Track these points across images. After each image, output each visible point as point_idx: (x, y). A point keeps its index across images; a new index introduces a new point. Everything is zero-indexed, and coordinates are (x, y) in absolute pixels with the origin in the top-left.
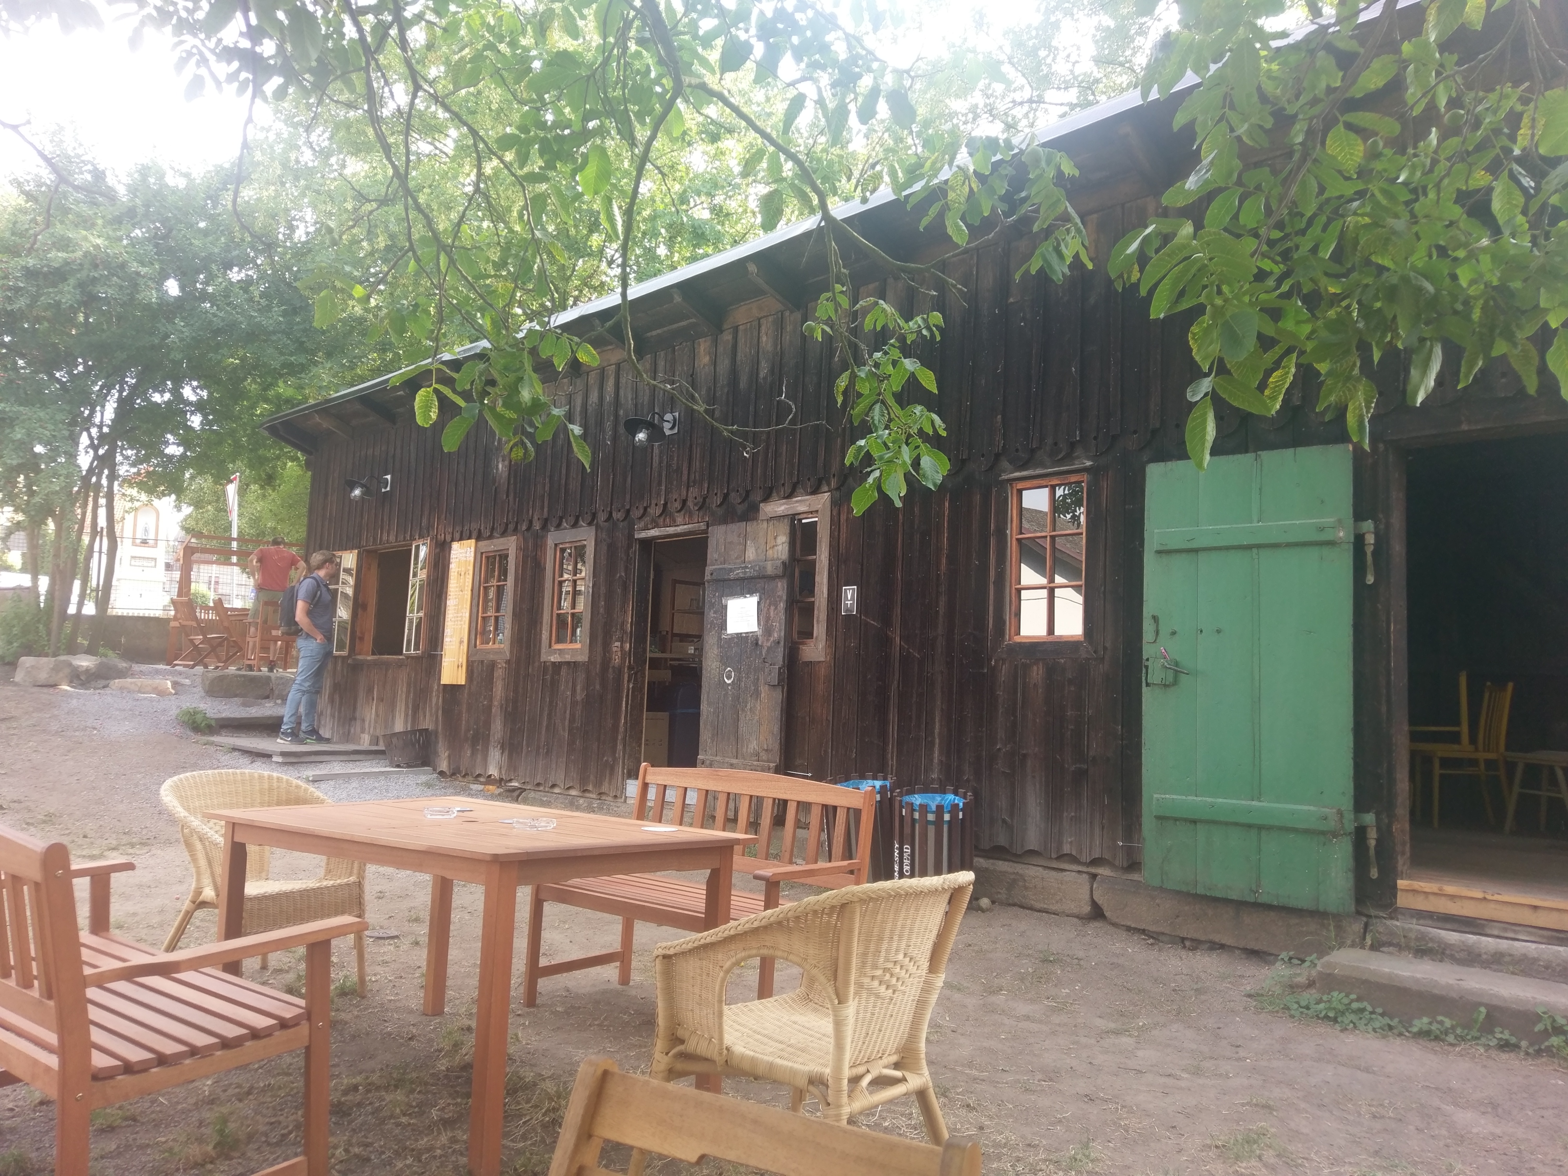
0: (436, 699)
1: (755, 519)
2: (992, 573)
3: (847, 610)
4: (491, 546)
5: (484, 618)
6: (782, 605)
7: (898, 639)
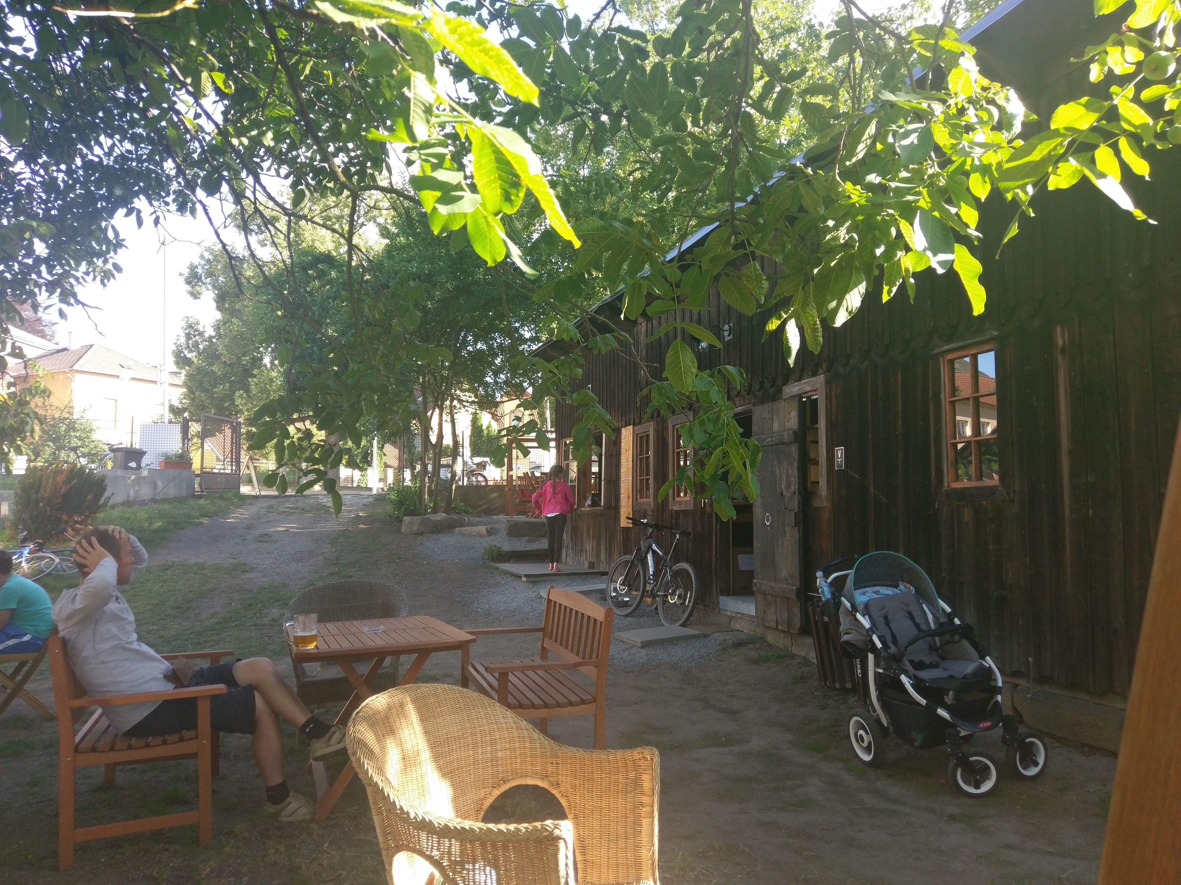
0: (619, 538)
1: (780, 398)
2: (932, 432)
3: (839, 466)
4: (640, 429)
5: (640, 480)
6: (795, 464)
7: (872, 488)
